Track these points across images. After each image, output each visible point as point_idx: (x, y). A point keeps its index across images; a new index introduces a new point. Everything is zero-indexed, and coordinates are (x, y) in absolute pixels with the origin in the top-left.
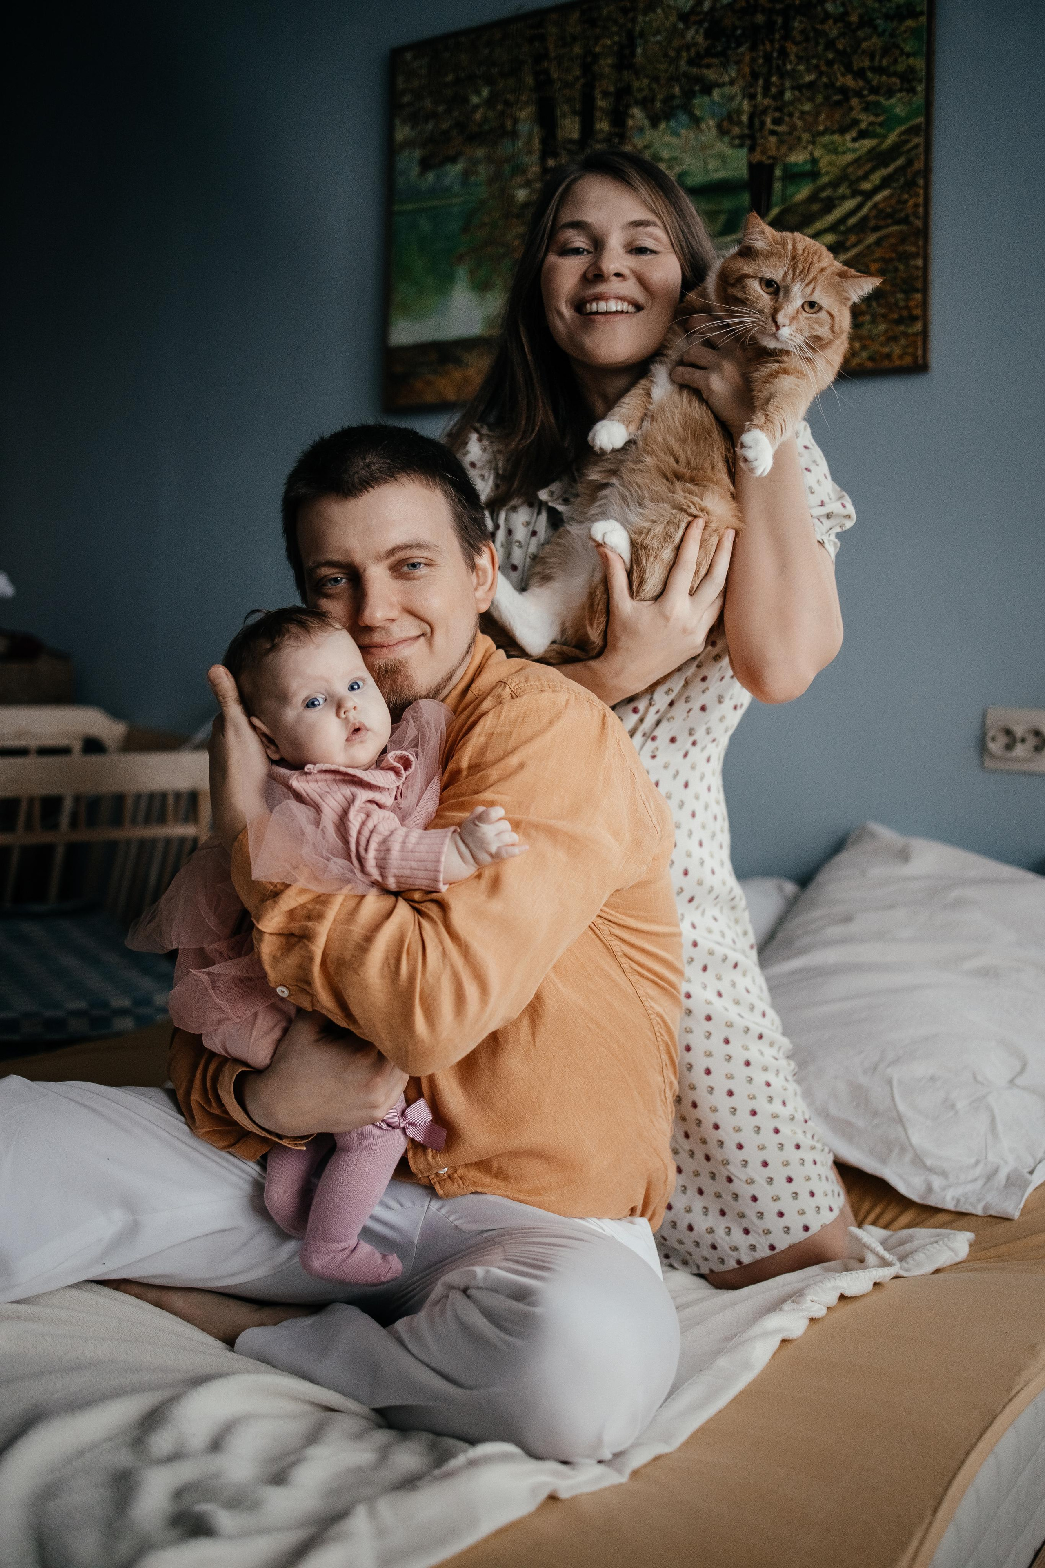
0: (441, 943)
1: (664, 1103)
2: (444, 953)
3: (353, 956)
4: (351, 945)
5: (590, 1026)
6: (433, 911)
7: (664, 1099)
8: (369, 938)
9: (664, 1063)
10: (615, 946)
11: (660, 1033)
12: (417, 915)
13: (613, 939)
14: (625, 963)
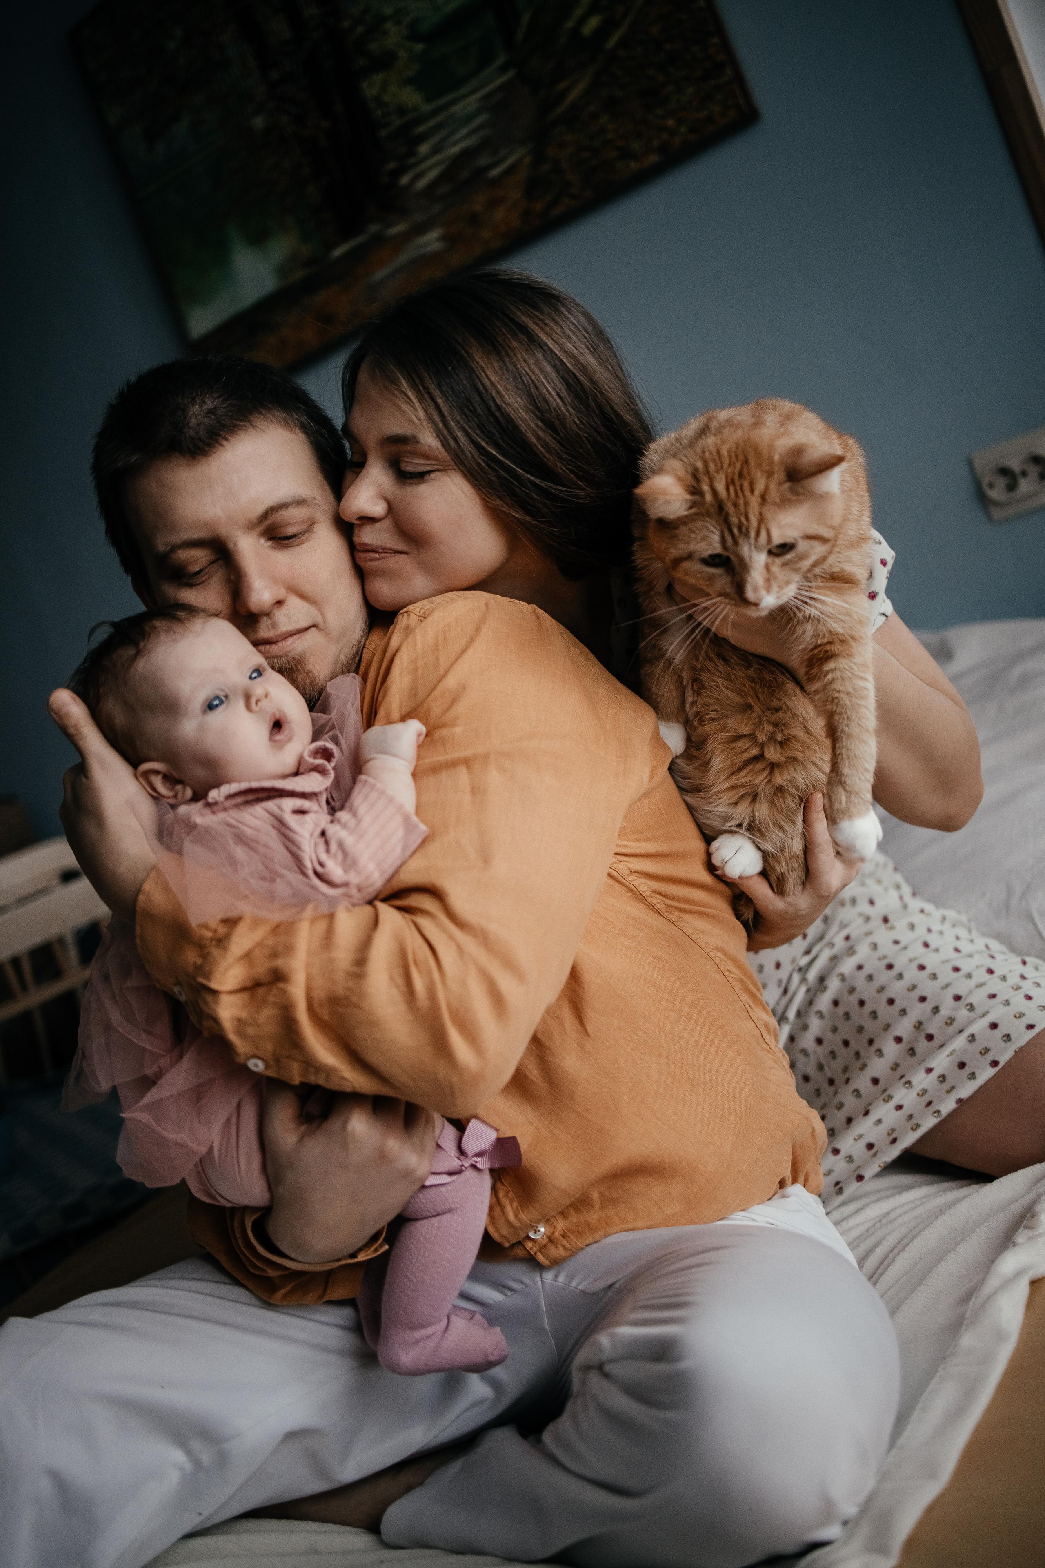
0: (451, 938)
1: (768, 1052)
2: (460, 949)
3: (348, 989)
4: (340, 976)
5: (648, 991)
6: (426, 902)
7: (765, 1046)
8: (361, 960)
9: (747, 1006)
10: (640, 885)
11: (729, 971)
12: (407, 916)
13: (635, 878)
14: (658, 903)
